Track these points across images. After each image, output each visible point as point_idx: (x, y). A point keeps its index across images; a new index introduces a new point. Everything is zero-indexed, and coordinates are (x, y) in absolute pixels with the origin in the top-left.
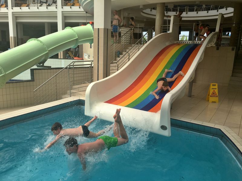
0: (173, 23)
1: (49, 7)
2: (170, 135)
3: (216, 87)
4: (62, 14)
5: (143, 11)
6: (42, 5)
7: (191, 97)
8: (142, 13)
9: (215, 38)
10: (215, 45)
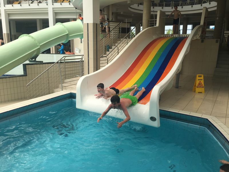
0: (160, 18)
1: (39, 4)
2: (160, 126)
3: (202, 78)
4: (53, 10)
5: (131, 6)
6: (33, 2)
7: (178, 88)
8: (129, 9)
9: (200, 31)
10: (200, 38)
